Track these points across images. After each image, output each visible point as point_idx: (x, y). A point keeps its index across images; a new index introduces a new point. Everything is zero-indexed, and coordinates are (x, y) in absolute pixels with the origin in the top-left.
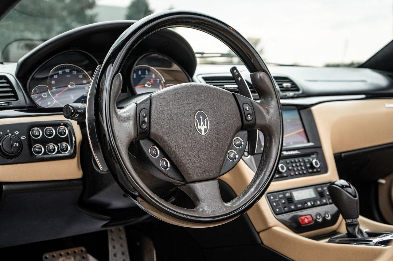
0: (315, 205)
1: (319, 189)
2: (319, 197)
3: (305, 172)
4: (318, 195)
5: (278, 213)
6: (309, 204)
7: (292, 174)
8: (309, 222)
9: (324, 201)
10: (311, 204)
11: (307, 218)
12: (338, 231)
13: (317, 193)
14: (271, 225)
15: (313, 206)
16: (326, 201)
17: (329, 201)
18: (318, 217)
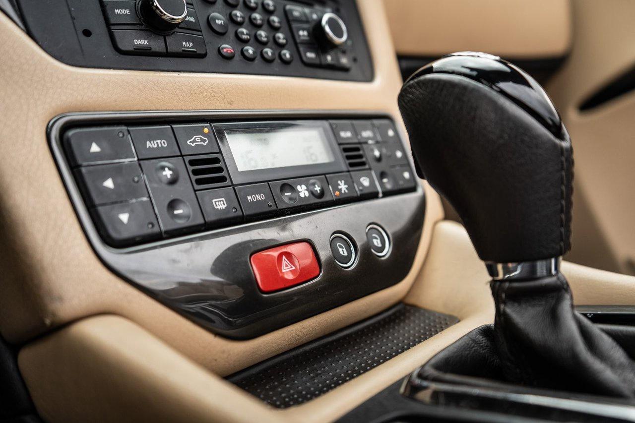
0: (327, 198)
1: (346, 135)
2: (343, 165)
3: (287, 54)
4: (341, 156)
5: (125, 234)
6: (303, 191)
7: (227, 48)
8: (304, 275)
9: (365, 182)
10: (312, 193)
11: (289, 255)
12: (412, 300)
13: (337, 149)
14: (65, 309)
15: (319, 203)
16: (372, 182)
17: (382, 184)
18: (343, 252)
